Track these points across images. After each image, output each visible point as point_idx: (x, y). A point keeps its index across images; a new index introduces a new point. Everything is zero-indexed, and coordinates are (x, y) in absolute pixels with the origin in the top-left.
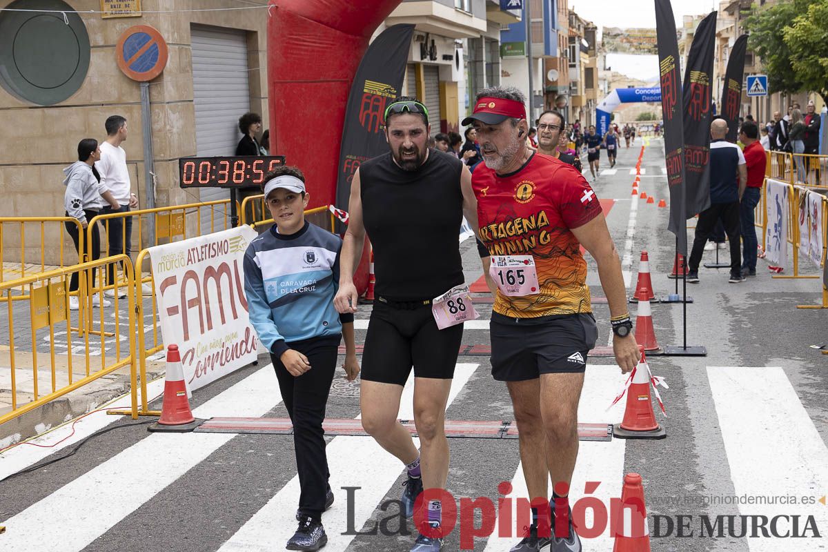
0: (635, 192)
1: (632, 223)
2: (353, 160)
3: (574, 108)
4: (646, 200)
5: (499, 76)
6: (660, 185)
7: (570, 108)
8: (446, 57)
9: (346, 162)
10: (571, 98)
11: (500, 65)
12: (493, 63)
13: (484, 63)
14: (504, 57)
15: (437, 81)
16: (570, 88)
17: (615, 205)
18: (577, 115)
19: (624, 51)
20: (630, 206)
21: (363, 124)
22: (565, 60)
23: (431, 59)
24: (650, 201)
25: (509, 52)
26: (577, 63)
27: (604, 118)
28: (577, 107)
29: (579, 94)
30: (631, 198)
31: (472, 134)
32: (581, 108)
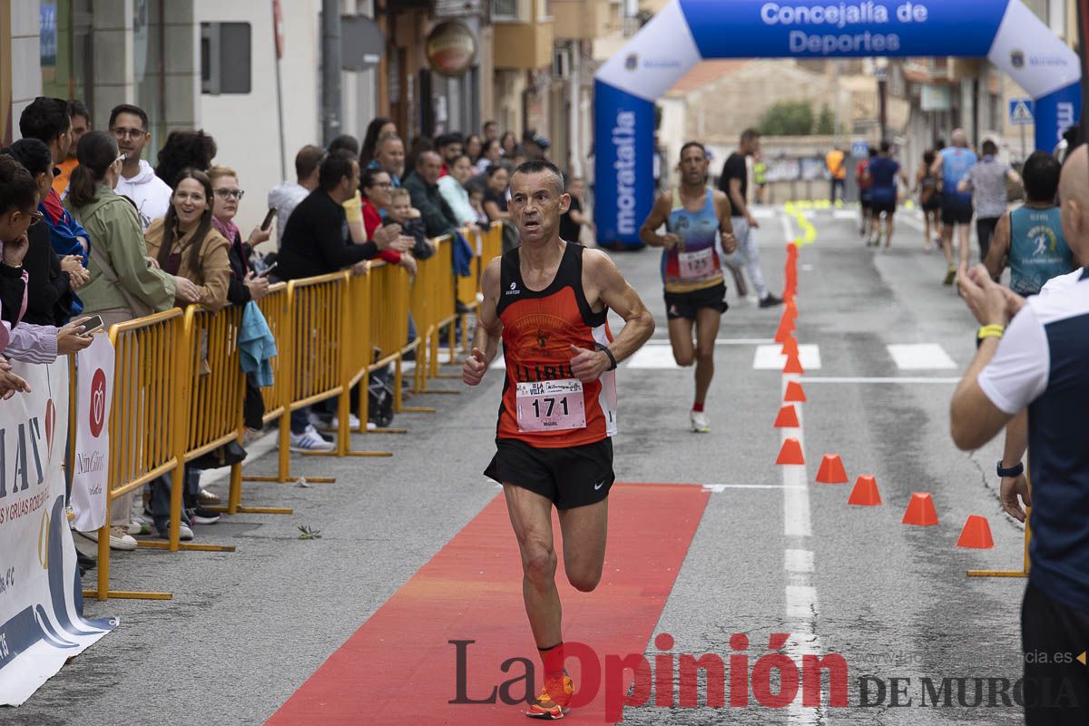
0: (790, 454)
1: (800, 601)
3: (501, 76)
4: (848, 489)
6: (891, 418)
7: (486, 76)
10: (489, 31)
17: (710, 512)
18: (514, 104)
20: (779, 518)
24: (865, 495)
27: (626, 120)
28: (514, 71)
29: (524, 17)
30: (779, 480)
32: (530, 78)
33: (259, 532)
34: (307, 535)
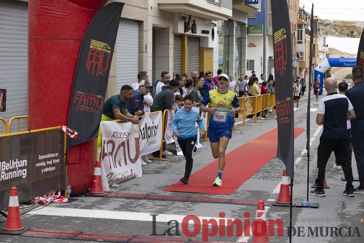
2: (81, 95)
3: (300, 68)
5: (245, 46)
8: (203, 32)
9: (76, 96)
10: (299, 62)
11: (247, 39)
12: (242, 38)
13: (234, 37)
14: (249, 34)
15: (198, 47)
16: (298, 56)
18: (303, 73)
19: (332, 34)
21: (88, 70)
22: (294, 39)
23: (192, 32)
25: (252, 31)
26: (303, 41)
27: (319, 76)
28: (303, 68)
29: (304, 60)
30: (318, 128)
31: (202, 81)
32: (306, 69)
33: (235, 133)
34: (241, 133)
